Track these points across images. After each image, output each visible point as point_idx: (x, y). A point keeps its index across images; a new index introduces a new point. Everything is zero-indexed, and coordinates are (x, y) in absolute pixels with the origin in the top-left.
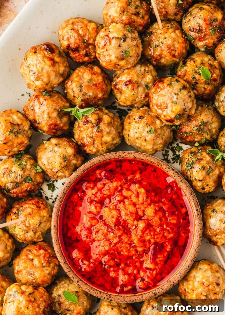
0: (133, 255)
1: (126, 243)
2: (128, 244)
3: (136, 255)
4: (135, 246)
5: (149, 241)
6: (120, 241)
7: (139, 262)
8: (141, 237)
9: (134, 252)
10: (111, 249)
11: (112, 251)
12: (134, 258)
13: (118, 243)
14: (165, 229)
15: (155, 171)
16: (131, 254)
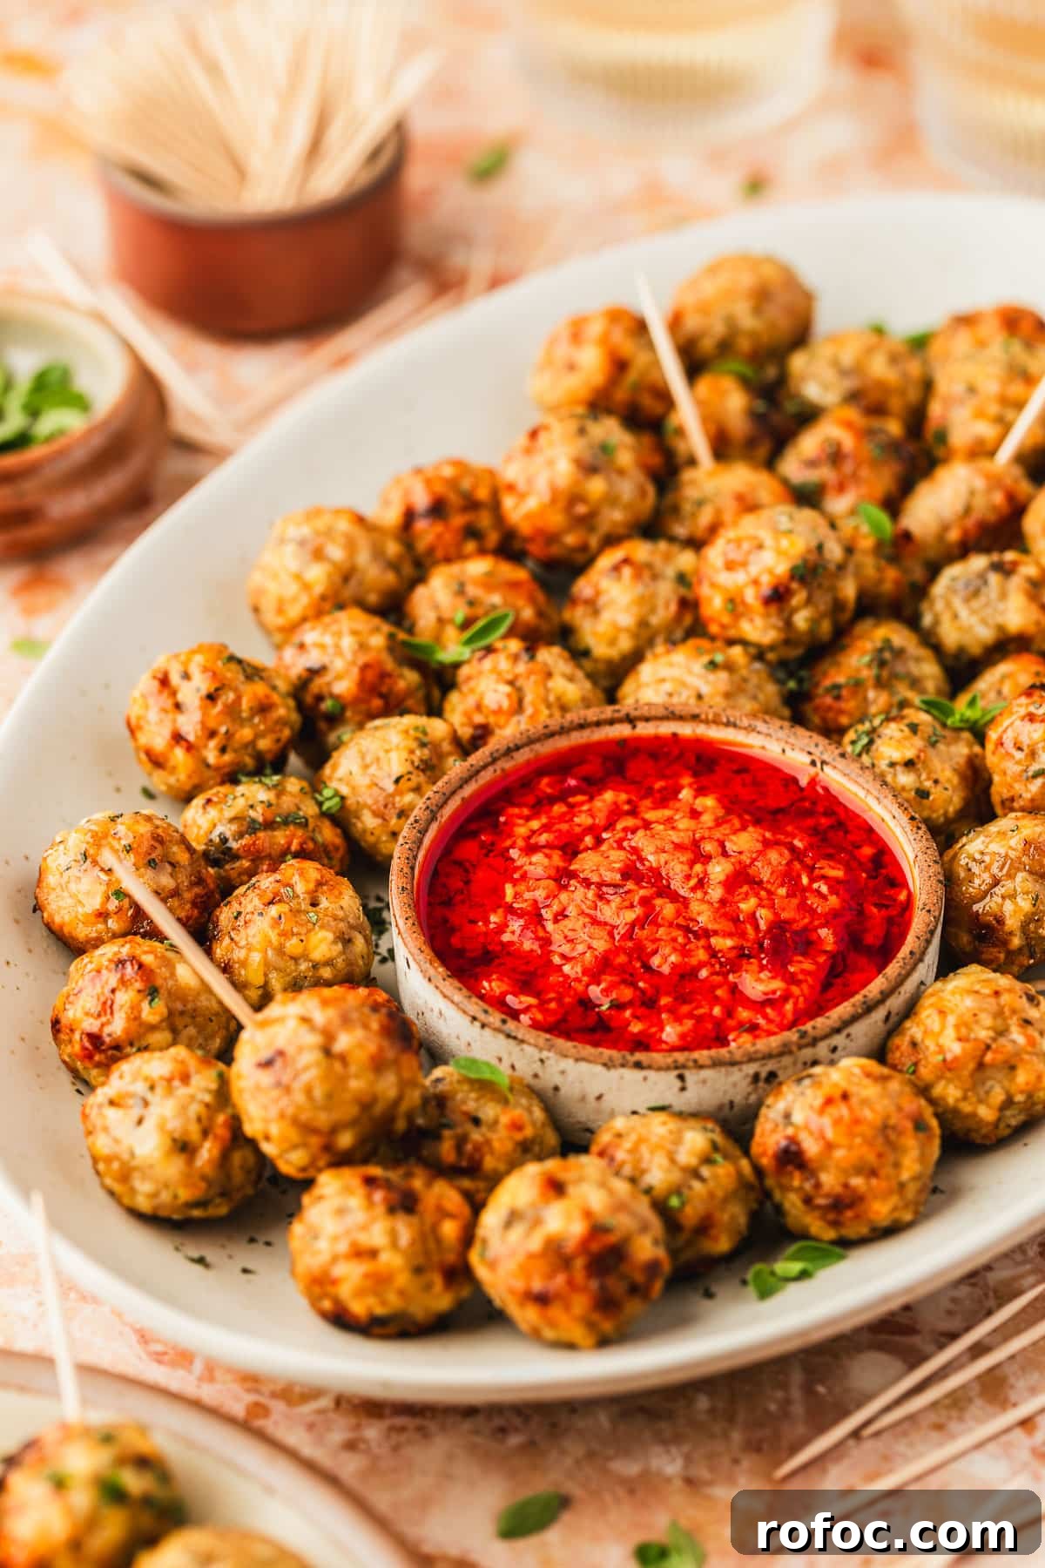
0: (701, 965)
1: (671, 925)
2: (679, 927)
3: (713, 966)
4: (706, 934)
5: (752, 918)
6: (647, 916)
7: (725, 987)
8: (723, 902)
9: (702, 955)
10: (617, 951)
11: (622, 959)
12: (704, 973)
13: (639, 923)
14: (809, 889)
15: (742, 771)
16: (694, 961)
